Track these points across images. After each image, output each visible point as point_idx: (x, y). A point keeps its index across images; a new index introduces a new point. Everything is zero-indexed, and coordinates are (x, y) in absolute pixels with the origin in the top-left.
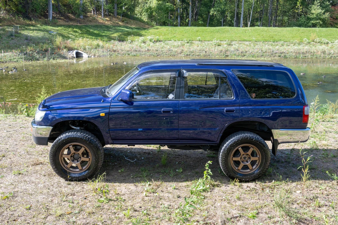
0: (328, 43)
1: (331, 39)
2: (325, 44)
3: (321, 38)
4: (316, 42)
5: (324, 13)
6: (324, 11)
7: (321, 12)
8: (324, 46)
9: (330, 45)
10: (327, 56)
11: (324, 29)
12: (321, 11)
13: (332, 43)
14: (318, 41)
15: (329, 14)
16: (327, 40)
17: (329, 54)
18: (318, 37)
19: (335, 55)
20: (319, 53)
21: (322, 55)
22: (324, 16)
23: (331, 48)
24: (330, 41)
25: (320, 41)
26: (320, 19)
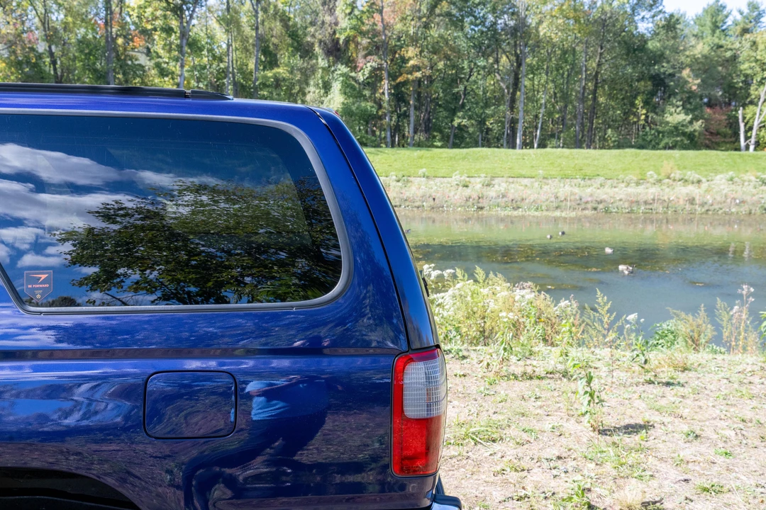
0: (699, 182)
1: (706, 173)
2: (693, 183)
3: (684, 171)
4: (674, 180)
5: (691, 122)
6: (690, 116)
7: (685, 120)
8: (691, 189)
9: (704, 185)
10: (699, 209)
11: (691, 153)
12: (684, 118)
13: (708, 181)
14: (678, 177)
15: (702, 123)
16: (697, 176)
17: (702, 205)
18: (679, 169)
19: (716, 207)
20: (681, 202)
21: (688, 207)
22: (690, 129)
23: (706, 191)
24: (706, 176)
25: (682, 177)
26: (684, 134)
